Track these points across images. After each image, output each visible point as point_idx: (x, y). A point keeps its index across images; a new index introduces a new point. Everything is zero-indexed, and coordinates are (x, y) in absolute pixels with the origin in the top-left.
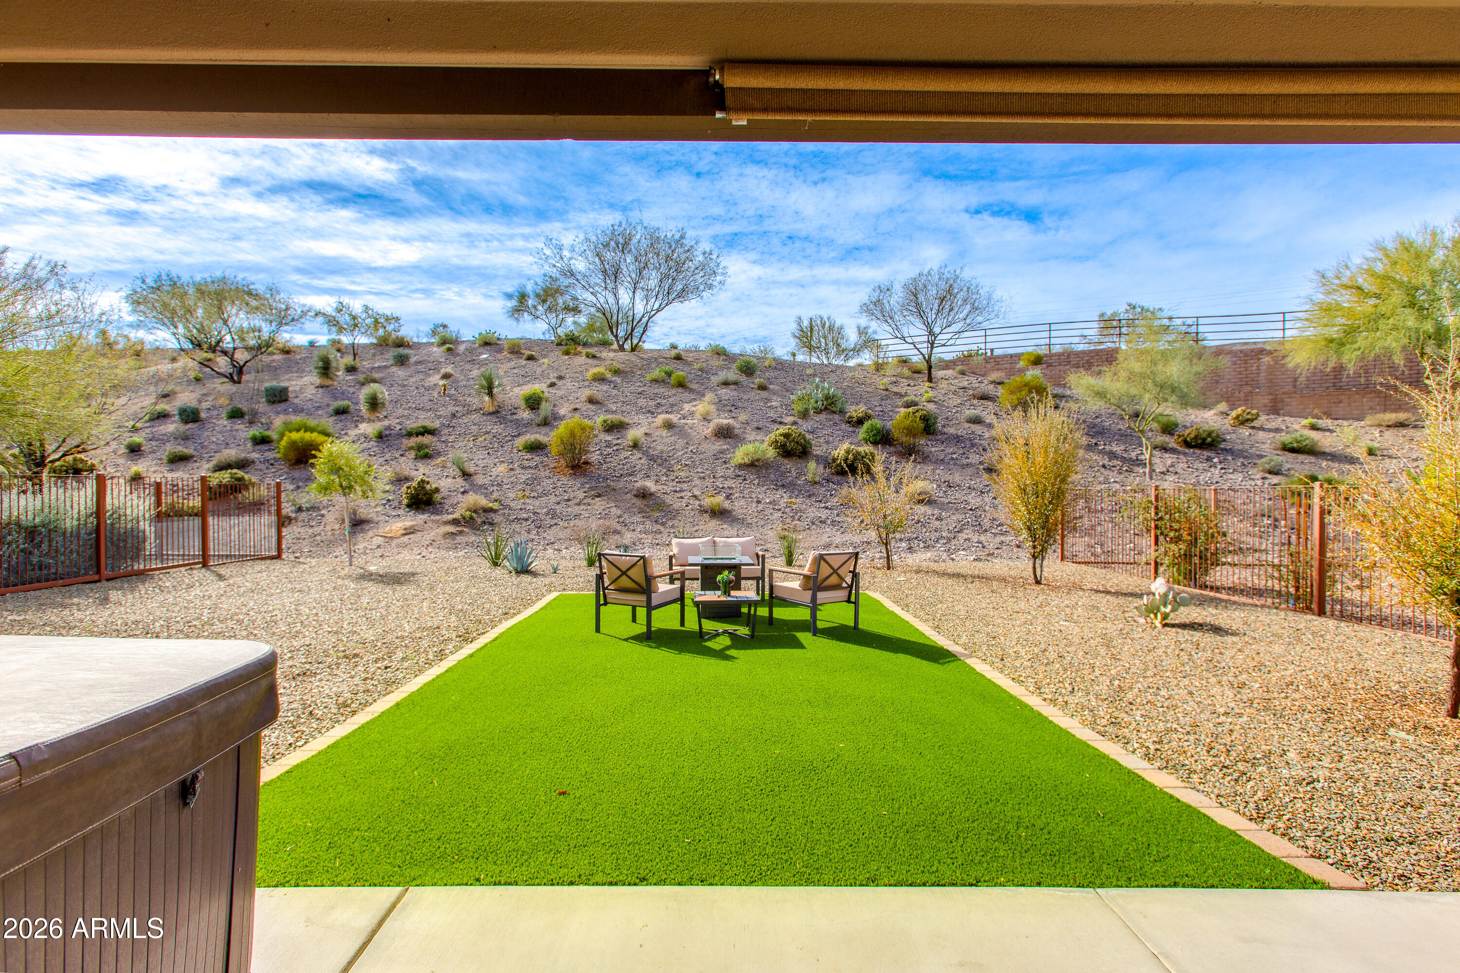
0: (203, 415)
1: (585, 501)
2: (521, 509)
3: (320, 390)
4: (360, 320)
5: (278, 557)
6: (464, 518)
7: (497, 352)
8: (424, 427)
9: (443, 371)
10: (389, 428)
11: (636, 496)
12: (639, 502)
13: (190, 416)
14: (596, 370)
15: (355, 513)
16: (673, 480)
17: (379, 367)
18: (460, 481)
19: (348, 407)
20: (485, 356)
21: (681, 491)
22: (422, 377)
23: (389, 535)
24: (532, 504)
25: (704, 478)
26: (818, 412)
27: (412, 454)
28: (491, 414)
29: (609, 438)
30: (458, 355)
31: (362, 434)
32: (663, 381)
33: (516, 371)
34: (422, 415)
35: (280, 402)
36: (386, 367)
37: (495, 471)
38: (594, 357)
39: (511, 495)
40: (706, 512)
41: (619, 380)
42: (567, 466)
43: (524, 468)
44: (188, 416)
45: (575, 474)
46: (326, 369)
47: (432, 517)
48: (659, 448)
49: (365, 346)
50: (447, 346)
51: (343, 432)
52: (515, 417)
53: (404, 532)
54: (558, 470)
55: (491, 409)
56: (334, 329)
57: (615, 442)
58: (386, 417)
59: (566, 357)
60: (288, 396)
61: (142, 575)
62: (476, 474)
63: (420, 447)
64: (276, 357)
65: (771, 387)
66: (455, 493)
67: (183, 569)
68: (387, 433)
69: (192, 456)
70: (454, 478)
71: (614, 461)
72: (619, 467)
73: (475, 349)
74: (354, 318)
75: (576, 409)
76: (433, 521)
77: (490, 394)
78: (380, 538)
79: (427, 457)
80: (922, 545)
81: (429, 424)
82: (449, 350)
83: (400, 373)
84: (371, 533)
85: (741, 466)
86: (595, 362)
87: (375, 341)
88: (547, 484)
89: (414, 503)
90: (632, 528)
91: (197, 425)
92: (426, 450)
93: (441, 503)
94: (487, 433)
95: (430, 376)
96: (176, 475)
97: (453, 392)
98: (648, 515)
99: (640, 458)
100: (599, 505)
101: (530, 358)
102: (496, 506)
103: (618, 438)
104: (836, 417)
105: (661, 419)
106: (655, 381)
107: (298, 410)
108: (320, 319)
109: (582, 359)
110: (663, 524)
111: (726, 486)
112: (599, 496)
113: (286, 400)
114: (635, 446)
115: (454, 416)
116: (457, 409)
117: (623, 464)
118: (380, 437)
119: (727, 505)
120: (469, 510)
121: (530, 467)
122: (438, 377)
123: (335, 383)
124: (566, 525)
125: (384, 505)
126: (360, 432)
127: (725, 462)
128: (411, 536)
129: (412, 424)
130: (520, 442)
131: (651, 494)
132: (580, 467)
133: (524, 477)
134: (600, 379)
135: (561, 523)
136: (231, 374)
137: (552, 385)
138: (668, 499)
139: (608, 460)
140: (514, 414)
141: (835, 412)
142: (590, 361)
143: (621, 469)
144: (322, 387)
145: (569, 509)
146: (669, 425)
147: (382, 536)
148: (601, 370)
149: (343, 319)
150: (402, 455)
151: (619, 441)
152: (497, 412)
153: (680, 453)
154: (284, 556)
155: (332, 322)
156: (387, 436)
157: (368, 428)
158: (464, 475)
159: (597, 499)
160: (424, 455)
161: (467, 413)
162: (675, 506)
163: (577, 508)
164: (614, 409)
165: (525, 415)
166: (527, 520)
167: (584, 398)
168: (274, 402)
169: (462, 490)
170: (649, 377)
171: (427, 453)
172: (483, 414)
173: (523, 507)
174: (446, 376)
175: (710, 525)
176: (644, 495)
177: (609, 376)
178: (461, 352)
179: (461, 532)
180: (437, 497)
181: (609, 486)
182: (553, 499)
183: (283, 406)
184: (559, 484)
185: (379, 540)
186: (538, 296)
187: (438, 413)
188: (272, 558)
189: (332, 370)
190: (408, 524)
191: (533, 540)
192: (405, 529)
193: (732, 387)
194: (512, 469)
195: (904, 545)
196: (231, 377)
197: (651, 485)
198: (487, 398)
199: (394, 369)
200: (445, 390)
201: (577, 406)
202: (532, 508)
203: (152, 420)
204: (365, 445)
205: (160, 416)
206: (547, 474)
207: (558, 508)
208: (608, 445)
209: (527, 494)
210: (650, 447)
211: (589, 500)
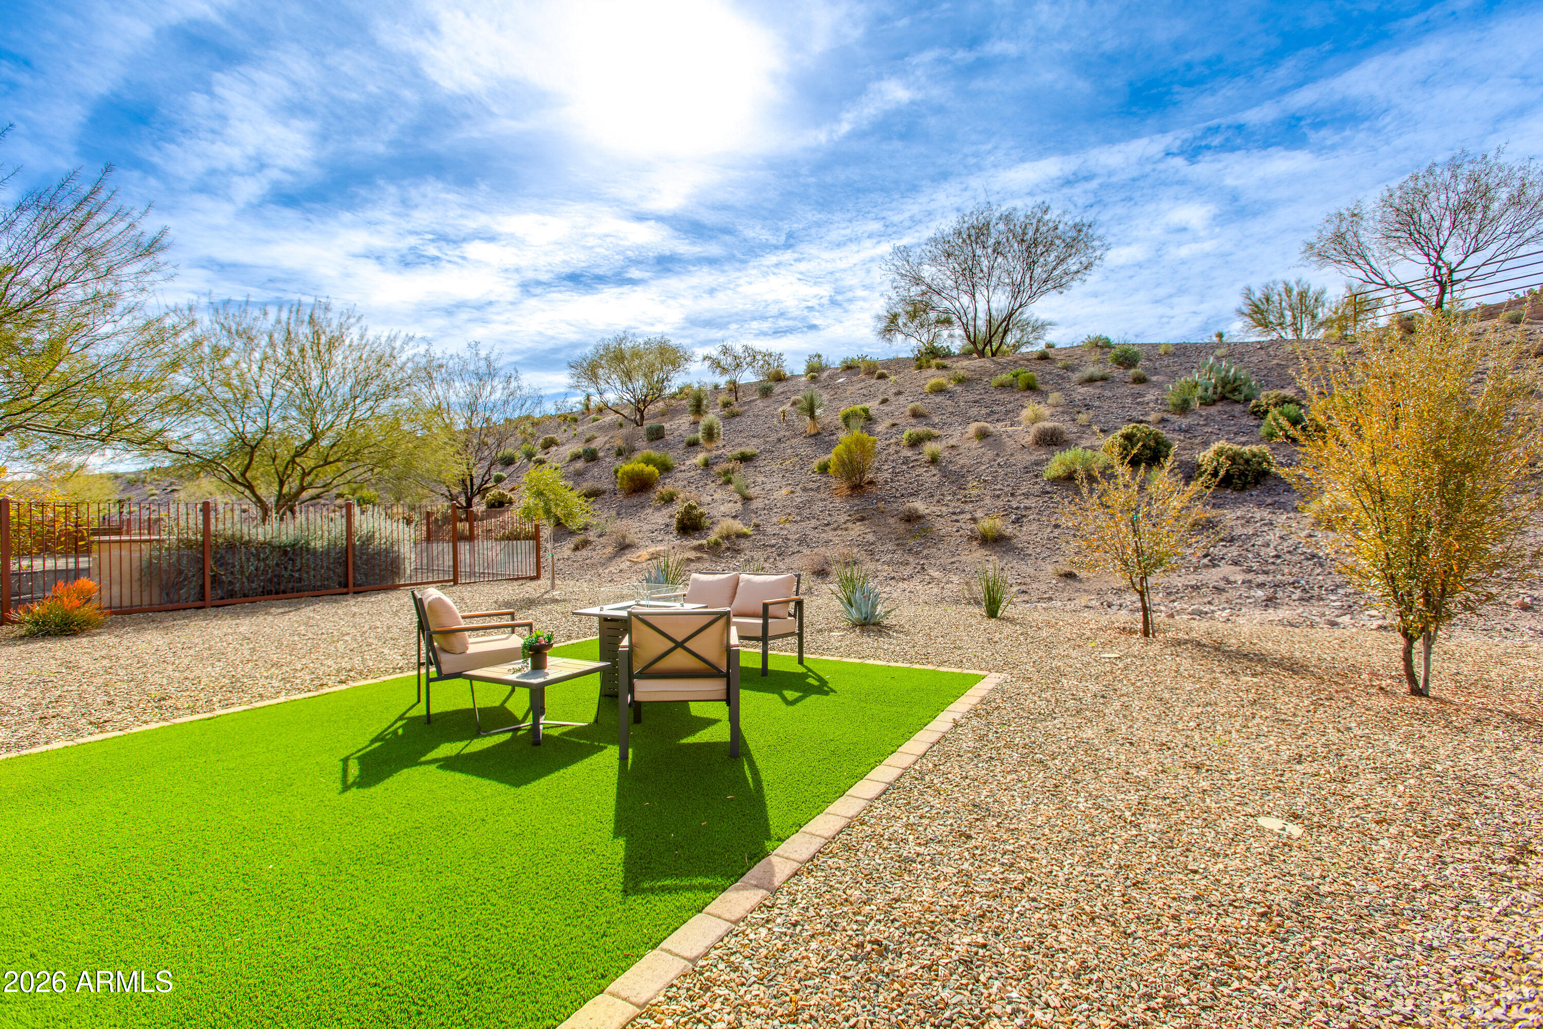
0: (601, 454)
1: (844, 526)
2: (774, 535)
3: (690, 426)
4: (741, 360)
5: (539, 577)
6: (710, 543)
7: (855, 375)
8: (744, 454)
9: (793, 398)
10: (718, 456)
11: (901, 519)
12: (902, 527)
14: (933, 381)
15: (624, 537)
16: (958, 500)
17: (750, 401)
18: (738, 505)
19: (697, 439)
20: (841, 380)
21: (962, 512)
22: (775, 406)
23: (637, 560)
24: (790, 529)
25: (998, 496)
26: (1206, 402)
27: (718, 481)
28: (811, 436)
29: (909, 454)
30: (820, 381)
31: (694, 464)
32: (1011, 386)
33: (860, 391)
34: (754, 441)
35: (657, 439)
36: (755, 400)
37: (776, 495)
38: (944, 367)
39: (775, 520)
40: (976, 539)
41: (959, 389)
42: (848, 488)
43: (805, 490)
44: (590, 456)
45: (851, 496)
46: (698, 407)
47: (685, 543)
48: (961, 462)
49: (748, 384)
50: (812, 374)
51: (683, 463)
52: (831, 437)
53: (651, 557)
54: (837, 491)
55: (813, 432)
56: (718, 370)
57: (913, 458)
58: (721, 446)
59: (918, 371)
60: (664, 434)
62: (756, 498)
63: (727, 473)
65: (1154, 378)
66: (726, 518)
68: (715, 460)
70: (735, 502)
71: (902, 480)
72: (905, 486)
73: (837, 374)
74: (735, 358)
75: (894, 425)
76: (683, 546)
77: (812, 416)
78: (627, 563)
79: (728, 482)
80: (1298, 594)
81: (748, 450)
82: (813, 378)
83: (760, 404)
84: (626, 558)
85: (1055, 481)
86: (944, 372)
87: (760, 378)
88: (817, 507)
89: (681, 528)
91: (592, 463)
92: (730, 476)
93: (706, 529)
94: (797, 455)
95: (783, 404)
97: (794, 417)
98: (904, 542)
99: (934, 475)
100: (857, 529)
101: (882, 377)
102: (749, 531)
103: (919, 453)
104: (1238, 408)
105: (973, 428)
106: (1002, 386)
107: (665, 445)
108: (706, 363)
109: (933, 371)
110: (916, 554)
111: (1022, 506)
112: (862, 519)
113: (661, 437)
114: (934, 460)
115: (779, 440)
116: (786, 433)
117: (910, 483)
118: (706, 464)
119: (1009, 530)
120: (722, 537)
121: (812, 489)
122: (789, 404)
125: (660, 530)
126: (694, 461)
127: (1036, 476)
129: (737, 452)
130: (817, 463)
131: (920, 517)
132: (861, 487)
133: (799, 500)
134: (939, 390)
135: (805, 551)
136: (636, 419)
137: (884, 401)
138: (938, 523)
139: (896, 479)
140: (832, 434)
141: (1238, 402)
142: (939, 373)
143: (905, 489)
144: (692, 423)
145: (823, 535)
146: (983, 435)
147: (631, 561)
148: (943, 381)
149: (727, 361)
150: (712, 481)
151: (919, 456)
152: (819, 433)
153: (983, 467)
155: (716, 364)
156: (713, 464)
157: (701, 458)
158: (744, 500)
159: (858, 524)
161: (792, 438)
162: (942, 532)
163: (831, 533)
164: (936, 421)
165: (842, 434)
166: (773, 546)
167: (908, 413)
168: (652, 440)
169: (733, 515)
170: (994, 382)
171: (729, 479)
172: (804, 437)
173: (778, 532)
174: (796, 403)
175: (974, 555)
176: (912, 518)
177: (951, 386)
178: (822, 379)
179: (699, 559)
180: (704, 522)
181: (878, 508)
182: (814, 523)
183: (658, 442)
184: (830, 506)
185: (626, 565)
186: (908, 313)
187: (767, 440)
188: (532, 579)
189: (703, 407)
190: (660, 548)
192: (652, 554)
193: (1099, 383)
194: (792, 492)
195: (1260, 593)
196: (636, 421)
197: (919, 506)
198: (808, 420)
199: (758, 402)
200: (785, 416)
201: (897, 421)
202: (786, 533)
203: (571, 461)
204: (692, 474)
205: (576, 457)
206: (824, 496)
207: (812, 534)
208: (906, 461)
209: (790, 518)
210: (951, 462)
211: (849, 525)
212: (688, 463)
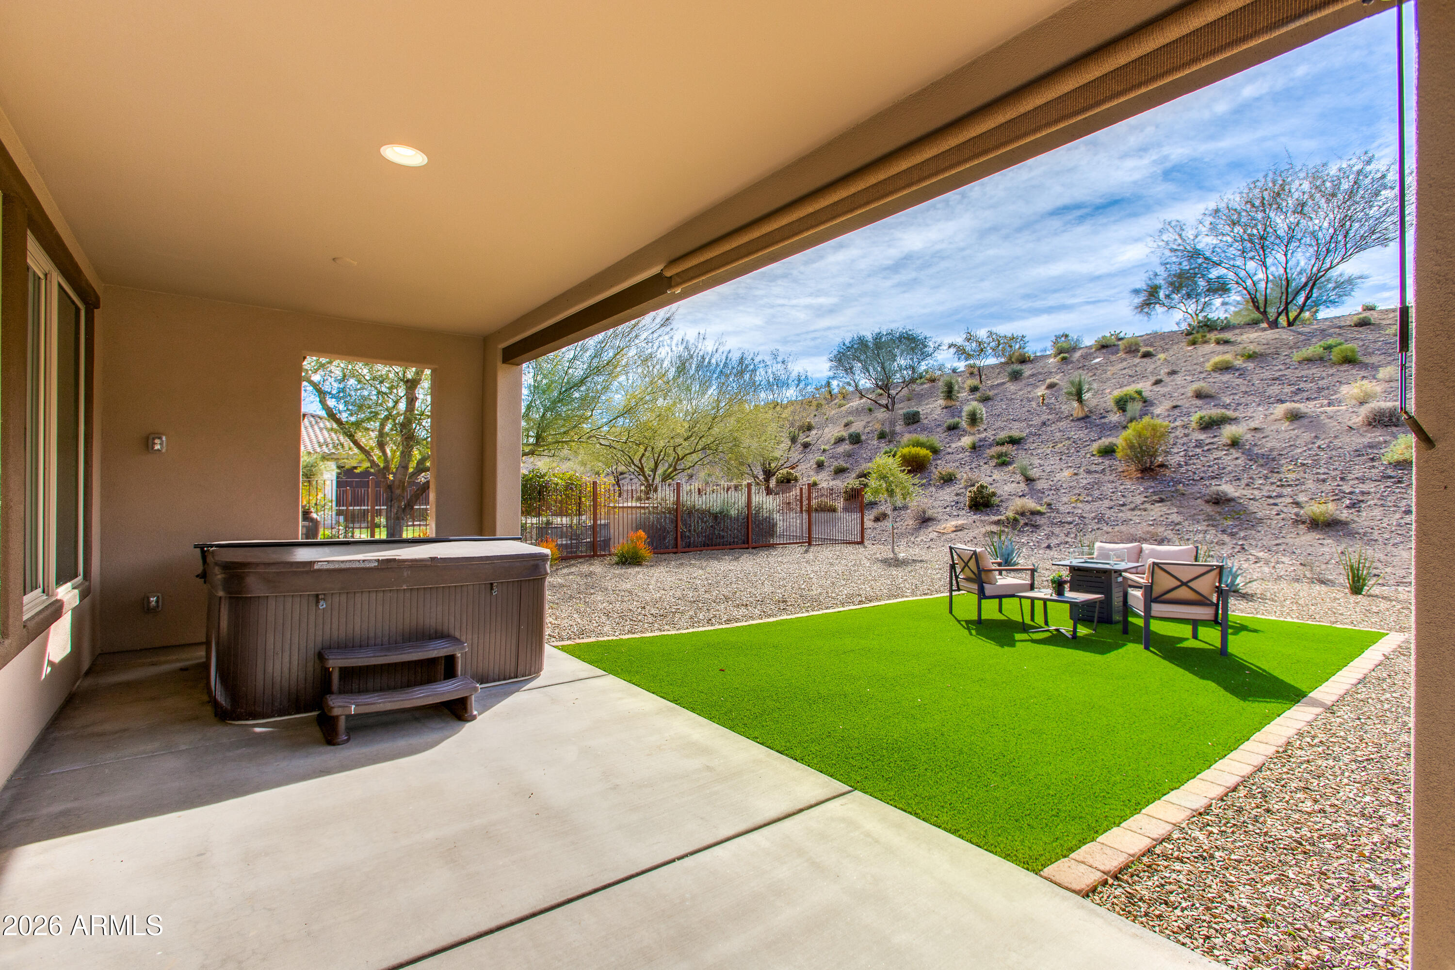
0: (863, 438)
1: (1142, 507)
2: (1069, 513)
3: (944, 410)
4: (985, 345)
5: (861, 542)
6: (1008, 519)
7: (1113, 354)
8: (1010, 437)
9: (1048, 381)
10: (984, 440)
11: (1207, 502)
12: (1209, 509)
13: (855, 439)
14: (1217, 359)
15: (924, 512)
16: (1272, 484)
17: (998, 385)
18: (1023, 486)
19: (958, 423)
20: (1097, 360)
21: (1280, 496)
22: (1029, 390)
23: (942, 531)
24: (1084, 509)
25: (1324, 481)
27: (993, 463)
28: (1079, 419)
29: (1202, 436)
30: (1072, 362)
31: (961, 447)
32: (1321, 359)
33: (1124, 372)
34: (1016, 425)
35: (913, 423)
36: (1003, 383)
37: (1058, 476)
38: (1226, 342)
39: (1065, 499)
40: (1303, 523)
41: (1250, 365)
42: (1137, 470)
43: (1089, 472)
44: (853, 439)
45: (1142, 478)
46: (950, 392)
47: (983, 518)
48: (1269, 445)
49: (992, 367)
50: (1062, 355)
51: (948, 446)
52: (1103, 421)
53: (954, 529)
54: (1125, 474)
55: (1081, 415)
56: (964, 356)
57: (1207, 441)
58: (985, 430)
59: (1192, 347)
60: (919, 418)
61: (773, 546)
62: (1039, 479)
63: (1000, 456)
64: (925, 386)
66: (1014, 497)
67: (796, 545)
68: (982, 444)
69: (848, 469)
70: (1019, 483)
71: (1197, 465)
72: (1203, 469)
73: (1091, 354)
74: (980, 343)
75: (1175, 407)
76: (981, 521)
77: (1080, 400)
78: (935, 533)
79: (1004, 464)
81: (1016, 434)
82: (1064, 359)
83: (1012, 387)
84: (930, 529)
86: (1226, 348)
87: (1003, 360)
88: (1107, 488)
89: (974, 505)
90: (1186, 537)
91: (858, 445)
92: (1004, 458)
93: (998, 506)
94: (1069, 439)
95: (1037, 387)
96: (834, 482)
97: (1053, 400)
98: (1215, 523)
99: (1237, 459)
100: (1157, 511)
101: (1147, 355)
102: (1042, 509)
103: (1215, 436)
105: (1280, 410)
106: (1309, 361)
107: (924, 429)
108: (953, 350)
109: (1212, 346)
110: (1232, 535)
111: (1357, 491)
112: (1161, 501)
113: (918, 422)
114: (1235, 443)
115: (1044, 424)
116: (1050, 417)
117: (1209, 466)
118: (974, 447)
119: (1346, 515)
120: (1017, 513)
121: (1096, 472)
122: (1044, 387)
123: (958, 403)
124: (1110, 530)
125: (952, 506)
126: (960, 444)
127: (1373, 460)
128: (958, 533)
129: (1003, 435)
130: (1095, 446)
131: (1230, 500)
132: (1152, 470)
133: (1085, 482)
134: (1225, 368)
135: (1105, 528)
136: (886, 405)
137: (1158, 382)
138: (1253, 507)
139: (1191, 462)
140: (1104, 417)
142: (1220, 348)
143: (1204, 472)
144: (946, 408)
145: (1121, 514)
146: (1294, 417)
147: (937, 532)
148: (1228, 357)
149: (971, 347)
150: (985, 463)
151: (1216, 439)
152: (1087, 417)
153: (1299, 450)
154: (866, 543)
155: (961, 352)
156: (980, 447)
157: (966, 441)
158: (1027, 480)
159: (1157, 505)
160: (1003, 462)
161: (1057, 421)
162: (1259, 515)
163: (1129, 513)
164: (1228, 402)
165: (1115, 417)
166: (1070, 523)
167: (1190, 394)
168: (909, 424)
169: (1021, 494)
170: (1296, 357)
171: (1005, 461)
172: (1072, 420)
173: (1072, 511)
174: (1051, 386)
175: (1303, 538)
176: (1219, 500)
177: (1239, 362)
178: (1075, 360)
180: (996, 500)
181: (1177, 490)
182: (1107, 503)
183: (915, 426)
184: (1122, 487)
185: (934, 535)
186: (1171, 284)
187: (1030, 423)
188: (858, 543)
189: (956, 393)
190: (960, 522)
191: (1067, 543)
192: (956, 527)
194: (1076, 474)
196: (886, 407)
197: (1228, 489)
198: (1075, 404)
199: (1008, 385)
200: (1043, 400)
201: (1179, 403)
202: (1080, 511)
203: (835, 443)
204: (961, 455)
205: (840, 440)
206: (1111, 478)
207: (1108, 513)
208: (1199, 444)
209: (1081, 498)
210: (1255, 445)
211: (1147, 506)
212: (953, 445)
